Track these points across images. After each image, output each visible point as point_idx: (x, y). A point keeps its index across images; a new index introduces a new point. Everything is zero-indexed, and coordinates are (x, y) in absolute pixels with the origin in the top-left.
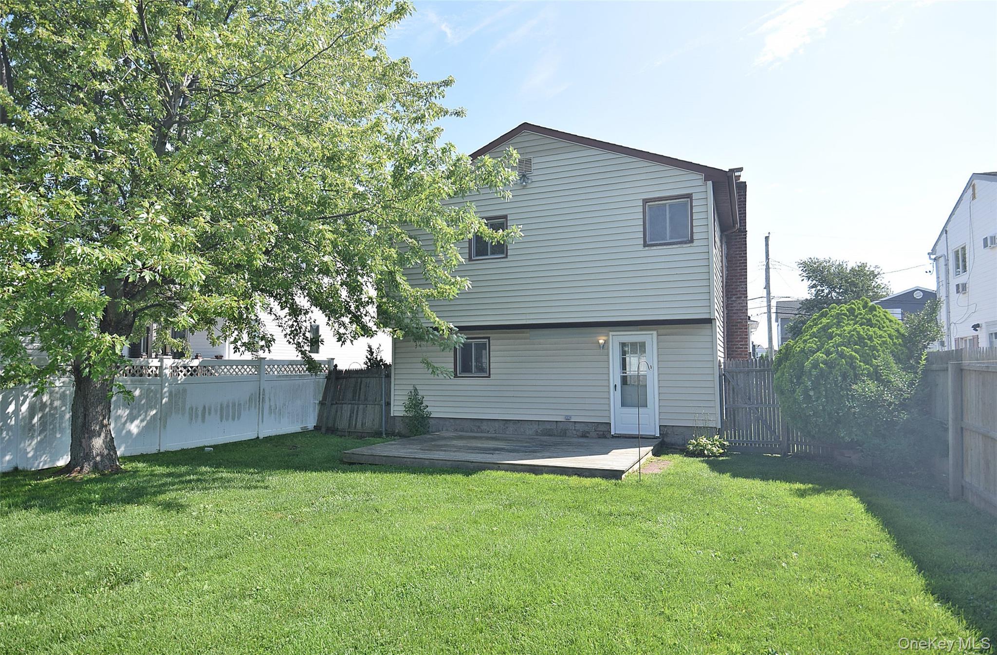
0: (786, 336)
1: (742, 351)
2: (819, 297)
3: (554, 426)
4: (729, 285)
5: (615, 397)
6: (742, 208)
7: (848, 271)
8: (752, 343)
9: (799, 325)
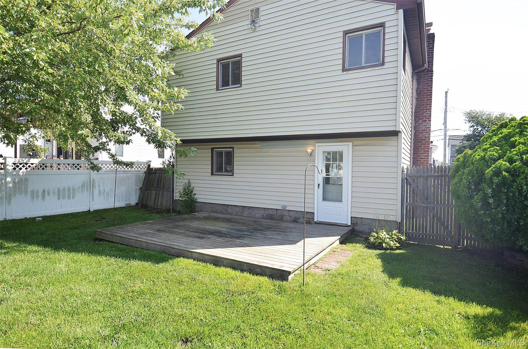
0: (454, 155)
1: (425, 161)
2: (475, 133)
3: (274, 213)
4: (417, 112)
5: (319, 193)
6: (430, 53)
7: (493, 118)
8: (433, 159)
9: (462, 149)
